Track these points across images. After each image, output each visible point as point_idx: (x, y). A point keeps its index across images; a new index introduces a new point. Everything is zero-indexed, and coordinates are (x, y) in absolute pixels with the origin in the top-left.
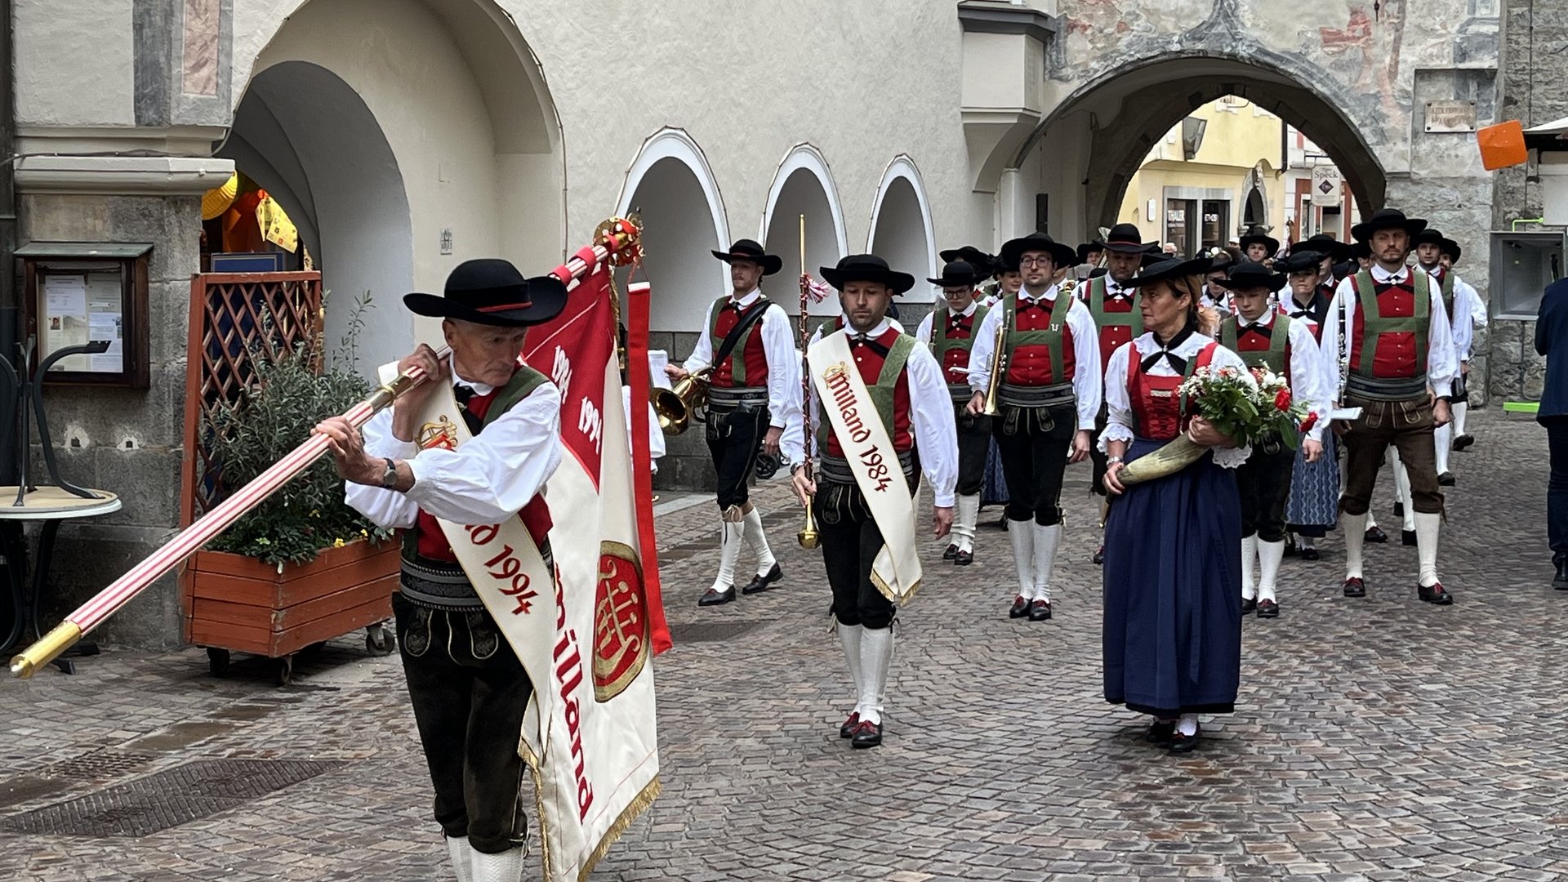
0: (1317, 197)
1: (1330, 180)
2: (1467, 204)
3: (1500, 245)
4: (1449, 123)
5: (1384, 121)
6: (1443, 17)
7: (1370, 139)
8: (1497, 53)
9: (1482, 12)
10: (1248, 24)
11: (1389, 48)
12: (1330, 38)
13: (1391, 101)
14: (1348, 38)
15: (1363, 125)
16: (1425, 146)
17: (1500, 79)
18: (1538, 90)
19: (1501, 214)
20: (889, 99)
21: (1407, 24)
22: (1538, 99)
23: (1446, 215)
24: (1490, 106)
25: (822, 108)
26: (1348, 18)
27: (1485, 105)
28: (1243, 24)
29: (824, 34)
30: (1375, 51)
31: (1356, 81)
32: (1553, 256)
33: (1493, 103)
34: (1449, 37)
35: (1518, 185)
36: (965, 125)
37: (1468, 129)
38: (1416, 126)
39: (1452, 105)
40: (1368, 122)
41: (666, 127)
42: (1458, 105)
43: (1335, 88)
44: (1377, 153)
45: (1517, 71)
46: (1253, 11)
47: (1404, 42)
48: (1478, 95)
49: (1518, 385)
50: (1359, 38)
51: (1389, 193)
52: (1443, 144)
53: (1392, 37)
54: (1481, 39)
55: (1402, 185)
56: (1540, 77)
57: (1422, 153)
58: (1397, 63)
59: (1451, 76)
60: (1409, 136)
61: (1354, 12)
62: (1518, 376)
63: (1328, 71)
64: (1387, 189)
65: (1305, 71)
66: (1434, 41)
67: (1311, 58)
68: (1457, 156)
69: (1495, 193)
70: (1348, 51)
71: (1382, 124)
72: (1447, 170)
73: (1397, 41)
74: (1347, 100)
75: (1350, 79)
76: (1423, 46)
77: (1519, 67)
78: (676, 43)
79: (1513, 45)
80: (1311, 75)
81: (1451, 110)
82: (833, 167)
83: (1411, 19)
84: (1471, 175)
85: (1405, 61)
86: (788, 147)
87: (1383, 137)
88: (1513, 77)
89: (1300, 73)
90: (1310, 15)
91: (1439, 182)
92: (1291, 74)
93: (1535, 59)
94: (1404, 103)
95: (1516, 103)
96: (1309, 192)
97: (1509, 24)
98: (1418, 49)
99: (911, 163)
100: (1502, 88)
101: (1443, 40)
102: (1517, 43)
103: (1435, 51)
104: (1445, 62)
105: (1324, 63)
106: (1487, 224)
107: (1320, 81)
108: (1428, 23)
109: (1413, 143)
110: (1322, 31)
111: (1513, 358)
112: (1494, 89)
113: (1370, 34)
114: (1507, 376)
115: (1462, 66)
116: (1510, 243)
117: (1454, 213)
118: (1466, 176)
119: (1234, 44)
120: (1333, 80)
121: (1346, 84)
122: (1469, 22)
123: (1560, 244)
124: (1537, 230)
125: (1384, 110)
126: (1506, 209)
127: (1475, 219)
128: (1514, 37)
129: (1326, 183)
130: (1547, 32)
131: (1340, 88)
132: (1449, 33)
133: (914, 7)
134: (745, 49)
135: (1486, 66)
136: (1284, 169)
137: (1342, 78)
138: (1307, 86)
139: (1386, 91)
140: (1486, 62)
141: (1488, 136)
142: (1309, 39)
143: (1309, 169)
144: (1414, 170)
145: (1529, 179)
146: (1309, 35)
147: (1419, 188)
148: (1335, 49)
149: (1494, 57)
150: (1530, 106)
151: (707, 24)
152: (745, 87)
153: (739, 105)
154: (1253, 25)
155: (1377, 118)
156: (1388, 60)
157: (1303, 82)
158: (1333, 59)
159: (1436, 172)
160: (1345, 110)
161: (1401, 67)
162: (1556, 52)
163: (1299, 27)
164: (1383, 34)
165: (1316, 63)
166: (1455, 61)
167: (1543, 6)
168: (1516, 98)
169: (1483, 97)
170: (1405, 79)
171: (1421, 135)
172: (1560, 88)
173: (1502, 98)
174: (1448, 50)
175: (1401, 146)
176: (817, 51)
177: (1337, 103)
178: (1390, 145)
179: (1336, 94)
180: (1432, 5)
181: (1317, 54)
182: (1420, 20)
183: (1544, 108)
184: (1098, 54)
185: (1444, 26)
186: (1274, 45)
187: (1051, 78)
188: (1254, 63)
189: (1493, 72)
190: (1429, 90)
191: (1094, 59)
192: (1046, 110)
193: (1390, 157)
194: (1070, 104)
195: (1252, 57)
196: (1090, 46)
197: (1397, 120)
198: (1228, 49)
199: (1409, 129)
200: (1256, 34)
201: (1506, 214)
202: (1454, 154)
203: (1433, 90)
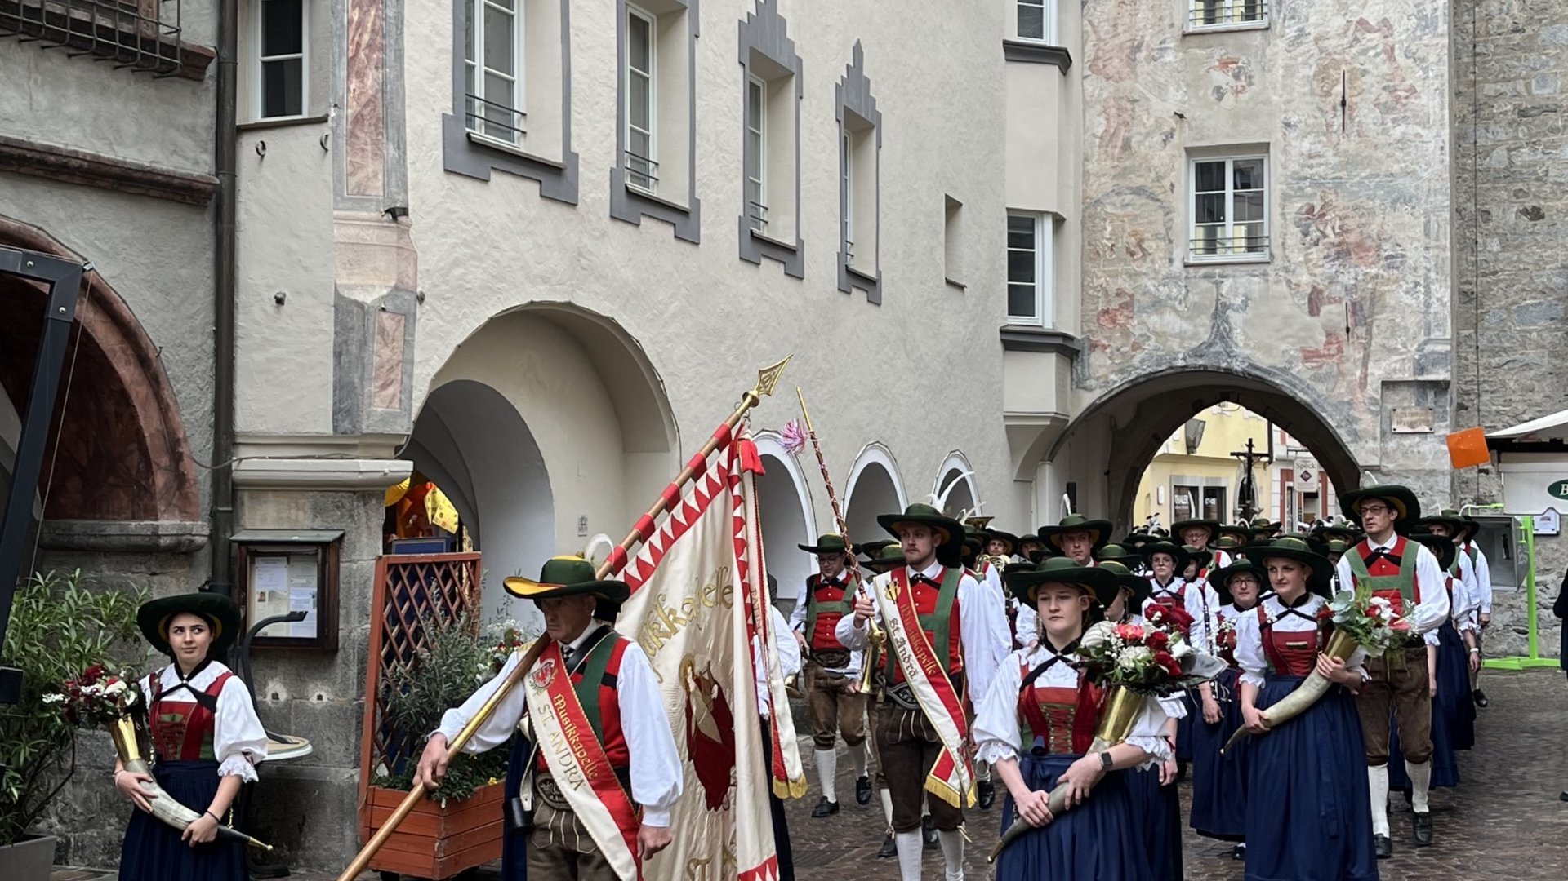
0: (1298, 484)
1: (1309, 470)
2: (1428, 491)
4: (1411, 425)
5: (1356, 423)
6: (1404, 339)
7: (1345, 438)
8: (1449, 367)
9: (1436, 334)
10: (1241, 344)
11: (1359, 363)
12: (1309, 355)
13: (1362, 407)
14: (1324, 356)
15: (1339, 426)
16: (1392, 444)
17: (1453, 388)
18: (1485, 398)
19: (1457, 501)
20: (945, 405)
21: (1373, 344)
22: (1485, 405)
24: (1445, 412)
25: (890, 413)
26: (1323, 339)
27: (1441, 410)
28: (1236, 344)
29: (891, 354)
30: (1348, 366)
31: (1333, 390)
32: (1504, 536)
33: (1448, 408)
34: (1409, 355)
35: (1470, 476)
36: (1007, 426)
37: (1427, 430)
38: (1384, 427)
39: (1414, 410)
40: (1343, 424)
41: (764, 430)
42: (1418, 410)
43: (1315, 396)
44: (1352, 450)
45: (1467, 382)
46: (1244, 333)
47: (1372, 358)
48: (1435, 402)
50: (1334, 356)
52: (1407, 442)
53: (1361, 355)
54: (1436, 356)
56: (1486, 386)
57: (1389, 450)
58: (1366, 376)
59: (1412, 386)
60: (1378, 435)
61: (1329, 335)
63: (1308, 382)
64: (1361, 477)
65: (1289, 382)
66: (1399, 358)
67: (1294, 372)
68: (1419, 452)
69: (1452, 483)
70: (1325, 366)
71: (1355, 426)
72: (1410, 464)
73: (1366, 357)
74: (1325, 406)
75: (1327, 389)
76: (1388, 362)
77: (1468, 379)
79: (1463, 361)
80: (1294, 386)
81: (1413, 415)
82: (899, 461)
83: (1376, 342)
84: (1431, 468)
85: (1373, 374)
86: (862, 446)
87: (1356, 436)
88: (1463, 387)
89: (1285, 384)
90: (1291, 336)
91: (1404, 474)
92: (1277, 384)
93: (1481, 372)
94: (1373, 408)
95: (1466, 408)
96: (1292, 480)
97: (1459, 344)
98: (1383, 364)
99: (963, 457)
100: (1455, 396)
101: (1404, 357)
102: (1466, 359)
103: (1398, 366)
104: (1406, 375)
105: (1305, 376)
107: (1302, 390)
108: (1392, 343)
109: (1382, 441)
110: (1303, 350)
112: (1448, 397)
113: (1342, 352)
115: (1420, 378)
118: (1427, 468)
119: (1229, 360)
120: (1313, 389)
121: (1324, 392)
122: (1426, 343)
123: (1509, 525)
124: (1488, 514)
125: (1357, 414)
126: (1462, 496)
128: (1463, 355)
129: (1306, 473)
130: (1491, 351)
131: (1319, 397)
132: (1409, 351)
133: (963, 332)
134: (829, 366)
135: (1441, 378)
136: (1270, 461)
137: (1321, 388)
138: (1291, 394)
139: (1357, 399)
140: (1441, 375)
141: (1456, 439)
142: (1292, 356)
143: (1291, 462)
144: (1383, 463)
145: (1480, 471)
146: (1292, 353)
148: (1314, 364)
149: (1447, 371)
150: (1479, 411)
151: (797, 346)
154: (1244, 344)
155: (1351, 420)
156: (1358, 373)
157: (1288, 392)
158: (1312, 373)
159: (1401, 465)
160: (1324, 414)
161: (1369, 379)
162: (1499, 366)
163: (1284, 347)
164: (1354, 352)
165: (1298, 375)
166: (1415, 374)
167: (1488, 329)
168: (1466, 404)
169: (1439, 404)
170: (1373, 389)
171: (1388, 435)
172: (1503, 396)
173: (1455, 404)
174: (1409, 365)
175: (1371, 444)
176: (885, 367)
177: (1318, 409)
178: (1362, 443)
179: (1316, 402)
180: (1394, 329)
181: (1299, 369)
182: (1385, 341)
183: (1490, 412)
184: (1117, 368)
185: (1404, 345)
186: (1263, 361)
187: (1077, 387)
188: (1246, 376)
189: (1447, 383)
190: (1394, 398)
191: (1113, 372)
192: (1074, 414)
193: (1362, 453)
194: (1094, 409)
195: (1244, 371)
196: (1109, 362)
197: (1367, 422)
198: (1224, 365)
199: (1378, 430)
200: (1247, 352)
201: (1462, 500)
202: (1416, 450)
203: (1397, 398)
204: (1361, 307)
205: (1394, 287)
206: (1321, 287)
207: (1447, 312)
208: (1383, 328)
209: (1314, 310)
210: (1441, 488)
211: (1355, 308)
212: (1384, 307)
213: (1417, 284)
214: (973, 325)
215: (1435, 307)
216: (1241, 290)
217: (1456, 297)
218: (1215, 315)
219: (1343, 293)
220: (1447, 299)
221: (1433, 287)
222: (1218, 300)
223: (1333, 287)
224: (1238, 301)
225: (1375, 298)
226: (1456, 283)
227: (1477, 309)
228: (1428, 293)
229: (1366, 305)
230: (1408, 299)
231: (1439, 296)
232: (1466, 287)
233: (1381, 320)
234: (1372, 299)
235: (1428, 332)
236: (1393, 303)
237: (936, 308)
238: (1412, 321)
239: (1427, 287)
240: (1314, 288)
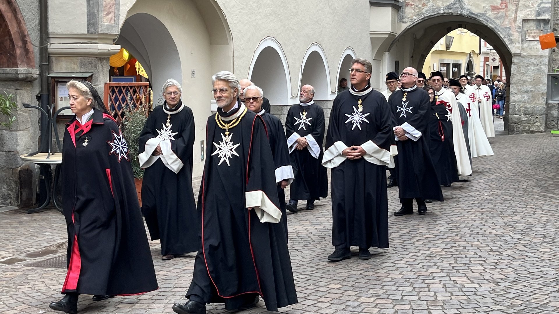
1: (495, 57)
2: (540, 64)
3: (550, 78)
4: (534, 37)
5: (512, 37)
6: (532, 2)
7: (507, 42)
8: (550, 14)
9: (545, 0)
10: (466, 4)
11: (514, 12)
12: (494, 8)
13: (514, 30)
14: (500, 9)
15: (505, 37)
16: (526, 45)
17: (551, 22)
19: (551, 68)
20: (345, 28)
21: (520, 4)
23: (532, 68)
24: (548, 32)
25: (321, 31)
26: (500, 2)
27: (546, 31)
29: (323, 6)
30: (509, 13)
31: (503, 23)
33: (549, 30)
34: (534, 8)
35: (557, 58)
36: (371, 37)
38: (523, 38)
39: (535, 31)
40: (506, 36)
41: (268, 36)
42: (537, 31)
43: (495, 25)
44: (509, 47)
45: (557, 20)
47: (519, 10)
48: (544, 28)
49: (556, 125)
50: (504, 9)
51: (513, 60)
52: (532, 44)
53: (515, 8)
54: (545, 9)
55: (518, 58)
57: (525, 47)
58: (516, 17)
59: (535, 21)
60: (520, 41)
62: (556, 122)
63: (493, 19)
64: (513, 59)
65: (486, 19)
66: (529, 10)
67: (487, 15)
68: (536, 48)
69: (549, 61)
70: (500, 13)
71: (511, 38)
72: (533, 53)
73: (517, 9)
74: (499, 29)
75: (501, 22)
76: (525, 11)
77: (558, 18)
78: (271, 9)
79: (556, 11)
80: (487, 21)
81: (535, 33)
82: (325, 50)
83: (521, 2)
84: (541, 54)
85: (519, 16)
86: (310, 44)
87: (511, 42)
88: (556, 22)
89: (484, 20)
90: (487, 1)
91: (530, 57)
92: (481, 20)
94: (519, 30)
95: (557, 30)
96: (488, 61)
97: (555, 4)
98: (524, 12)
99: (352, 50)
100: (552, 26)
101: (532, 9)
103: (529, 13)
104: (533, 17)
105: (492, 17)
106: (546, 71)
107: (490, 23)
108: (527, 3)
109: (521, 44)
110: (491, 6)
111: (555, 116)
112: (549, 26)
113: (507, 7)
114: (553, 122)
115: (538, 18)
116: (554, 77)
117: (535, 67)
118: (539, 55)
119: (462, 10)
120: (495, 22)
121: (499, 24)
122: (541, 3)
125: (512, 33)
126: (553, 66)
127: (542, 69)
128: (556, 8)
131: (497, 25)
132: (534, 7)
134: (296, 11)
135: (546, 18)
136: (480, 54)
137: (498, 22)
138: (486, 24)
139: (512, 26)
140: (546, 16)
141: (543, 38)
142: (487, 9)
143: (488, 54)
144: (522, 53)
146: (487, 7)
147: (523, 59)
148: (496, 12)
149: (549, 15)
152: (295, 23)
153: (293, 29)
154: (468, 4)
155: (510, 35)
156: (513, 16)
158: (495, 16)
159: (529, 53)
160: (499, 33)
161: (518, 18)
163: (484, 5)
164: (512, 7)
165: (489, 17)
166: (536, 16)
169: (546, 28)
170: (519, 22)
171: (524, 41)
173: (552, 29)
174: (534, 13)
175: (517, 45)
176: (320, 12)
177: (496, 30)
178: (514, 45)
179: (496, 27)
181: (489, 14)
184: (416, 14)
185: (532, 4)
186: (475, 11)
187: (400, 22)
188: (468, 17)
189: (549, 20)
190: (527, 26)
191: (414, 15)
192: (398, 32)
193: (514, 48)
194: (407, 31)
195: (467, 15)
196: (413, 11)
197: (516, 36)
198: (459, 12)
199: (520, 39)
200: (469, 7)
201: (553, 67)
202: (535, 47)
203: (528, 26)
210: (545, 63)
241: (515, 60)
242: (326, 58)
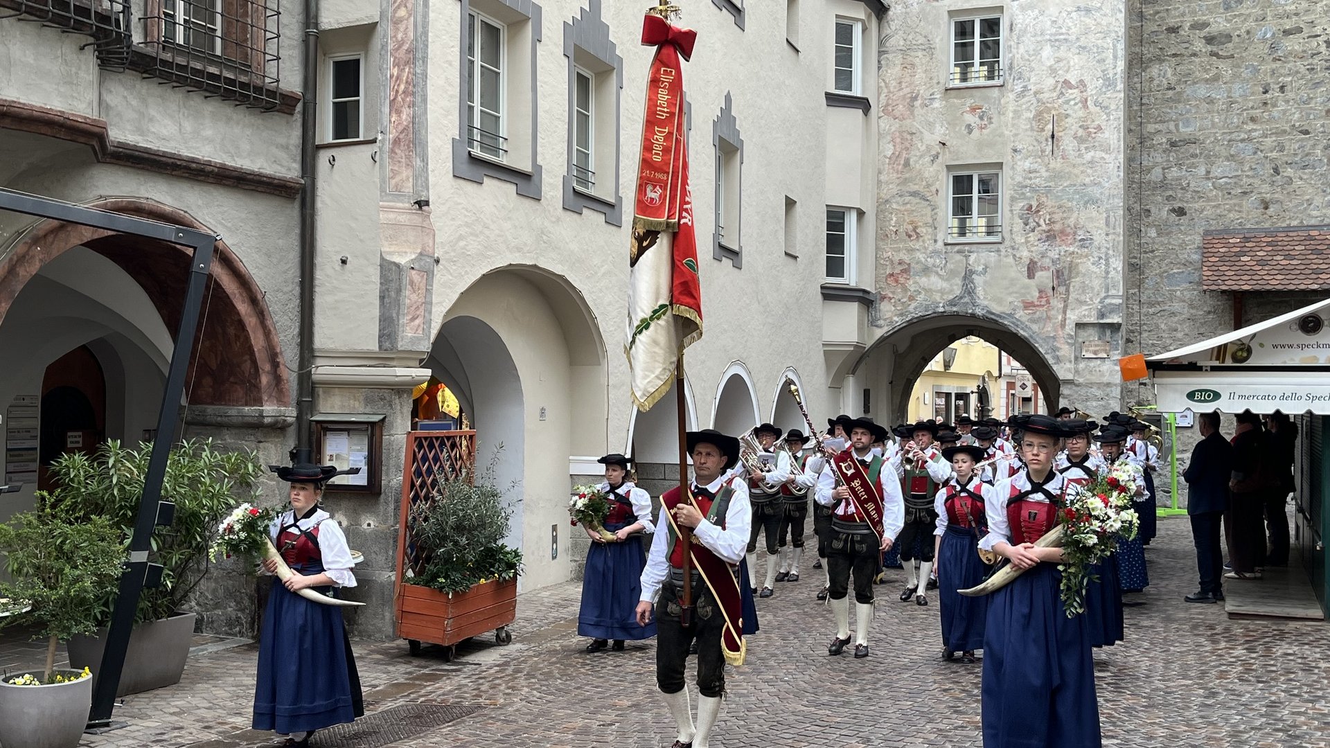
0: (1018, 391)
1: (1026, 383)
2: (1106, 397)
4: (1095, 353)
5: (1058, 351)
6: (1091, 295)
7: (1051, 361)
8: (1121, 314)
9: (1112, 292)
10: (982, 298)
11: (1061, 311)
12: (1028, 305)
13: (1062, 341)
14: (1038, 306)
15: (1047, 353)
16: (1082, 365)
17: (1123, 328)
18: (1145, 335)
19: (1125, 404)
20: (783, 336)
21: (1070, 298)
22: (1144, 340)
23: (1094, 404)
24: (1118, 344)
25: (746, 342)
26: (1037, 294)
27: (1115, 343)
28: (979, 298)
29: (748, 302)
30: (1053, 312)
31: (1043, 329)
33: (1120, 342)
34: (1094, 306)
35: (1134, 387)
36: (824, 351)
37: (1105, 356)
38: (1077, 354)
39: (1097, 343)
40: (1050, 351)
42: (1100, 342)
43: (1031, 333)
44: (1055, 369)
45: (1133, 324)
46: (984, 290)
47: (1069, 307)
48: (1111, 338)
50: (1044, 306)
51: (1062, 391)
52: (1092, 364)
53: (1062, 305)
54: (1112, 306)
55: (1069, 386)
56: (1145, 327)
57: (1080, 369)
58: (1065, 319)
59: (1096, 327)
60: (1073, 360)
61: (1040, 292)
63: (1027, 323)
64: (1061, 389)
65: (1013, 323)
66: (1087, 307)
67: (1017, 316)
68: (1100, 371)
69: (1122, 392)
70: (1038, 313)
71: (1057, 353)
72: (1094, 379)
73: (1066, 307)
74: (1037, 339)
75: (1039, 328)
76: (1080, 310)
77: (1134, 322)
79: (1130, 310)
80: (1017, 326)
81: (1096, 346)
82: (752, 373)
83: (1073, 296)
84: (1108, 381)
85: (1070, 318)
86: (728, 363)
87: (1058, 360)
88: (1130, 327)
89: (1011, 324)
90: (1016, 293)
91: (1090, 385)
92: (1006, 325)
93: (1142, 318)
94: (1069, 341)
95: (1132, 342)
96: (1014, 389)
97: (1128, 299)
98: (1077, 312)
99: (795, 371)
100: (1124, 334)
101: (1091, 307)
102: (1133, 309)
103: (1087, 313)
104: (1092, 319)
105: (1024, 319)
106: (1118, 409)
107: (1022, 329)
108: (1083, 298)
109: (1075, 363)
110: (1023, 302)
112: (1120, 334)
113: (1050, 303)
115: (1101, 321)
117: (1099, 402)
118: (1105, 382)
119: (974, 308)
120: (1029, 328)
121: (1037, 330)
122: (1105, 298)
125: (1058, 345)
126: (1128, 401)
127: (1111, 406)
128: (1130, 306)
129: (1024, 384)
130: (1149, 303)
131: (1034, 333)
132: (1094, 303)
133: (796, 287)
135: (1115, 321)
136: (1000, 376)
137: (1035, 327)
138: (1015, 331)
139: (1059, 335)
140: (1115, 319)
141: (1125, 362)
142: (1015, 306)
143: (1015, 377)
144: (1076, 378)
145: (1141, 384)
146: (1016, 303)
147: (1079, 388)
148: (1030, 311)
149: (1120, 317)
150: (1140, 343)
154: (984, 297)
155: (1055, 349)
156: (1060, 317)
157: (1013, 329)
158: (1029, 317)
159: (1088, 379)
160: (1036, 345)
161: (1067, 321)
162: (1154, 314)
163: (1010, 299)
164: (1057, 304)
165: (1020, 319)
166: (1098, 318)
167: (1147, 289)
168: (1132, 339)
169: (1114, 339)
170: (1070, 328)
171: (1080, 359)
172: (1157, 334)
173: (1124, 339)
174: (1094, 313)
175: (1068, 365)
176: (744, 310)
177: (1032, 341)
178: (1062, 364)
179: (1031, 336)
180: (1084, 288)
181: (1021, 314)
182: (1078, 296)
183: (1147, 345)
184: (898, 312)
185: (1091, 299)
186: (996, 309)
187: (872, 325)
188: (985, 319)
189: (1119, 325)
190: (1083, 334)
191: (896, 315)
192: (869, 343)
193: (1062, 371)
194: (883, 340)
195: (983, 315)
196: (893, 308)
197: (1066, 350)
198: (970, 311)
199: (1073, 356)
200: (986, 303)
201: (1128, 403)
202: (1098, 370)
203: (1086, 334)
204: (1063, 273)
205: (1085, 260)
206: (1036, 260)
207: (1120, 278)
208: (1077, 287)
209: (1031, 274)
210: (1114, 395)
211: (1058, 274)
212: (1078, 273)
213: (1100, 258)
214: (802, 283)
215: (1112, 273)
216: (983, 261)
217: (1126, 267)
218: (965, 278)
219: (1051, 264)
220: (1120, 268)
221: (1111, 260)
222: (967, 267)
223: (1044, 260)
224: (980, 268)
225: (1072, 267)
226: (1127, 258)
227: (1140, 275)
228: (1107, 265)
229: (1066, 273)
230: (1094, 269)
231: (1115, 266)
232: (1133, 261)
233: (1076, 282)
234: (1070, 268)
235: (1107, 290)
236: (1083, 271)
237: (778, 271)
238: (1096, 283)
239: (1107, 260)
240: (1031, 260)
241: (1065, 390)
242: (754, 385)
